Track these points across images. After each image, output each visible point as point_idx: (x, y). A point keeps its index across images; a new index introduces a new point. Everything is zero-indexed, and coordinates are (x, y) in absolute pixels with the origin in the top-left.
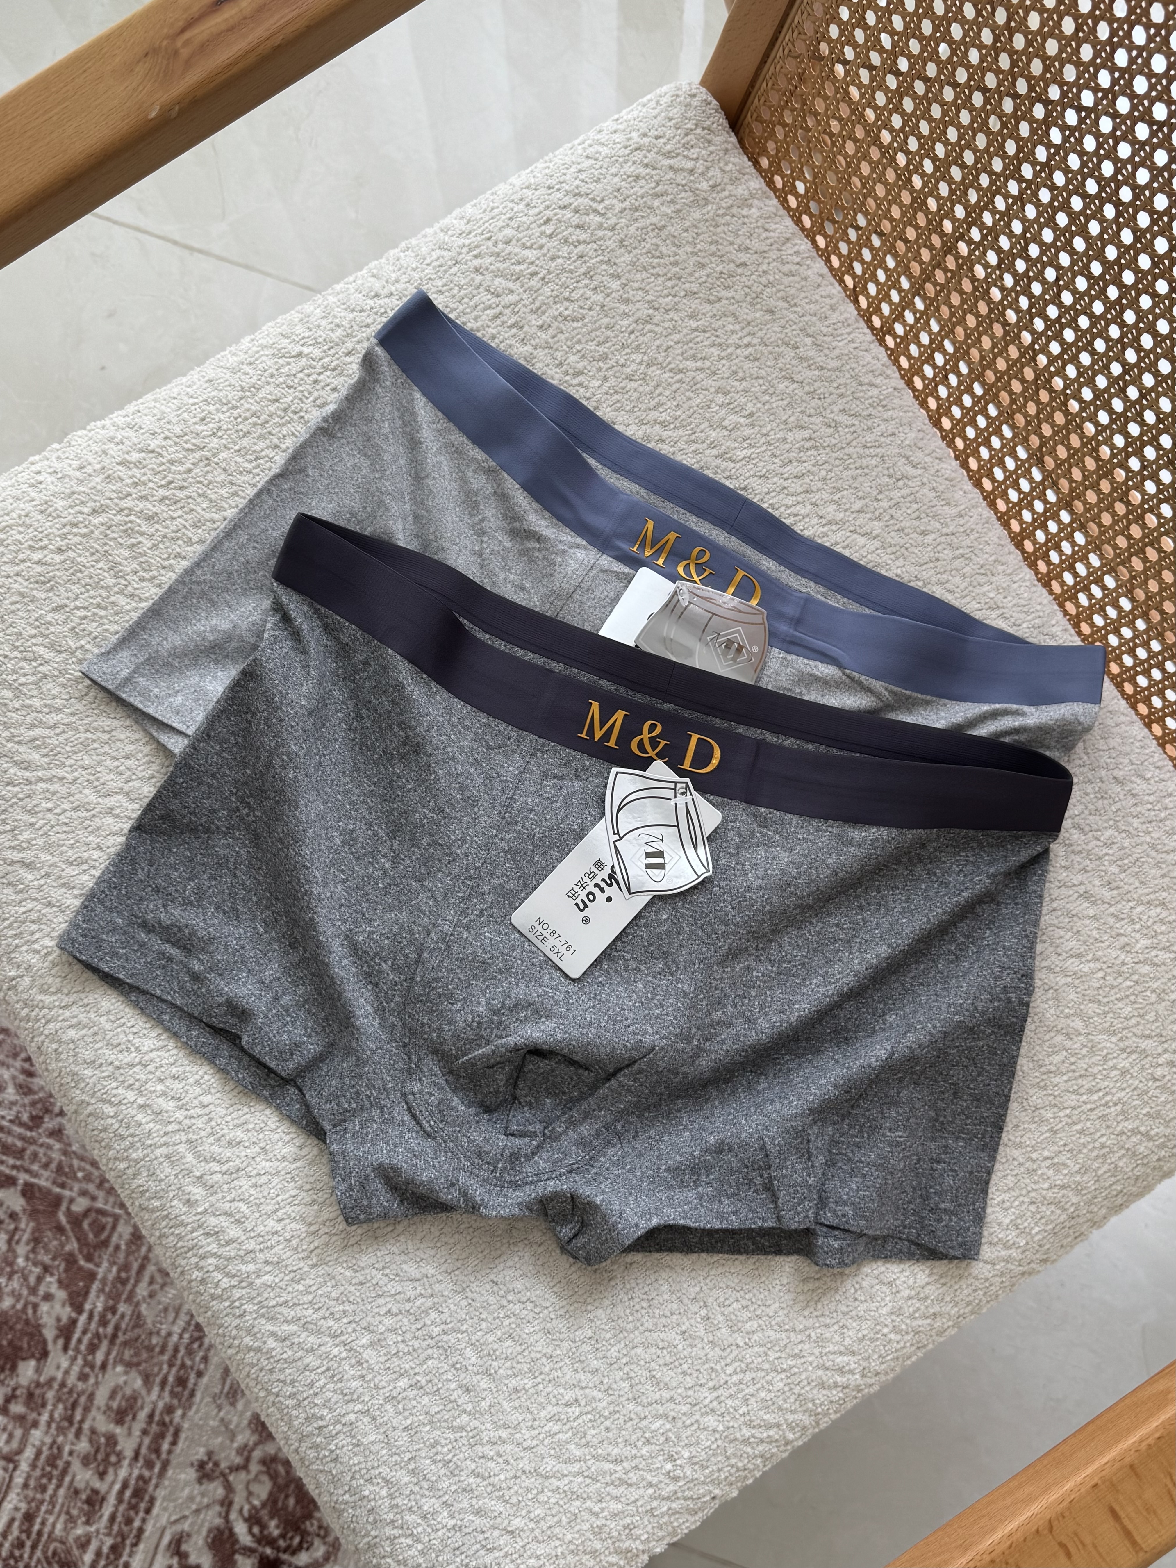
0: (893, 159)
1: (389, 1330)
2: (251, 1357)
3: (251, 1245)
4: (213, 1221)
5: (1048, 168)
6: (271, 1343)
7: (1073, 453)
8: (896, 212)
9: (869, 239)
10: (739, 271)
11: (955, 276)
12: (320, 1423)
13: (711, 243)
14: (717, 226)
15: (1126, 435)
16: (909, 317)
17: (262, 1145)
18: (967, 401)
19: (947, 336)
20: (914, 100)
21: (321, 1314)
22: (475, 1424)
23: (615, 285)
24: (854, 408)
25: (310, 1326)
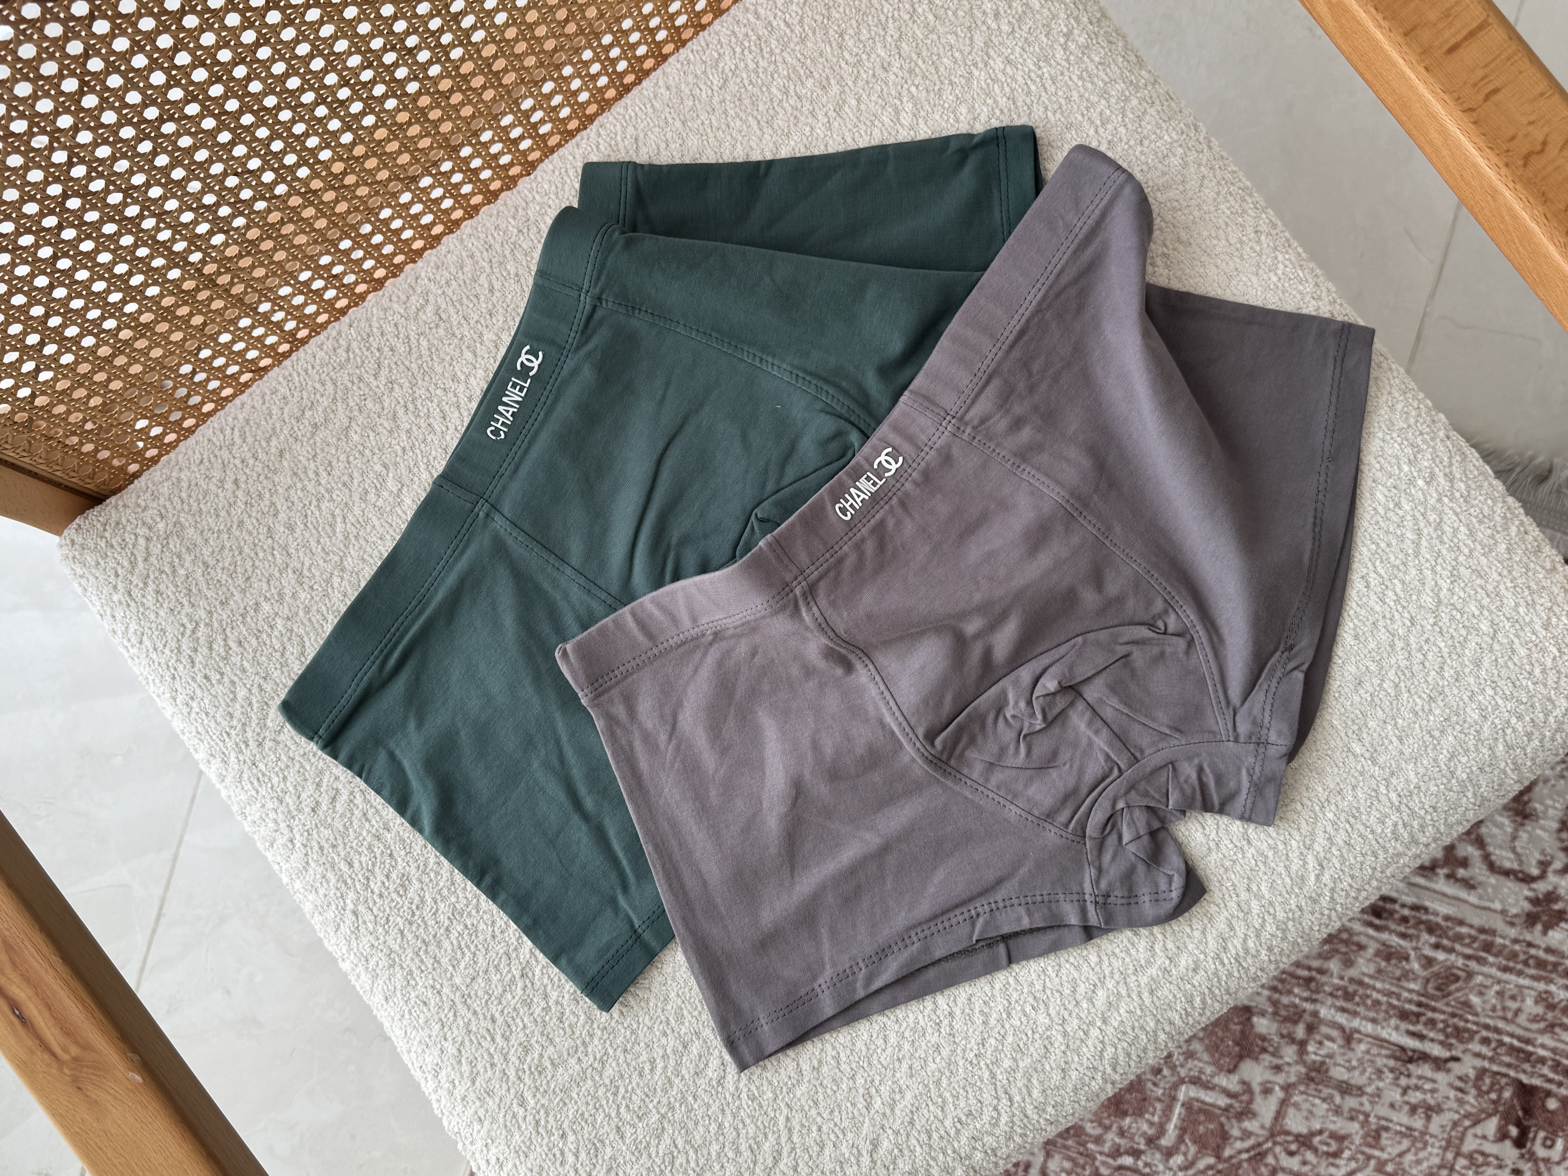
0: (126, 342)
2: (1340, 897)
5: (128, 191)
7: (404, 148)
8: (177, 336)
9: (204, 361)
10: (243, 486)
11: (236, 274)
13: (218, 516)
14: (201, 512)
15: (385, 96)
16: (279, 316)
18: (358, 254)
19: (295, 278)
20: (67, 326)
22: (1391, 674)
23: (266, 607)
24: (371, 366)
25: (1308, 842)
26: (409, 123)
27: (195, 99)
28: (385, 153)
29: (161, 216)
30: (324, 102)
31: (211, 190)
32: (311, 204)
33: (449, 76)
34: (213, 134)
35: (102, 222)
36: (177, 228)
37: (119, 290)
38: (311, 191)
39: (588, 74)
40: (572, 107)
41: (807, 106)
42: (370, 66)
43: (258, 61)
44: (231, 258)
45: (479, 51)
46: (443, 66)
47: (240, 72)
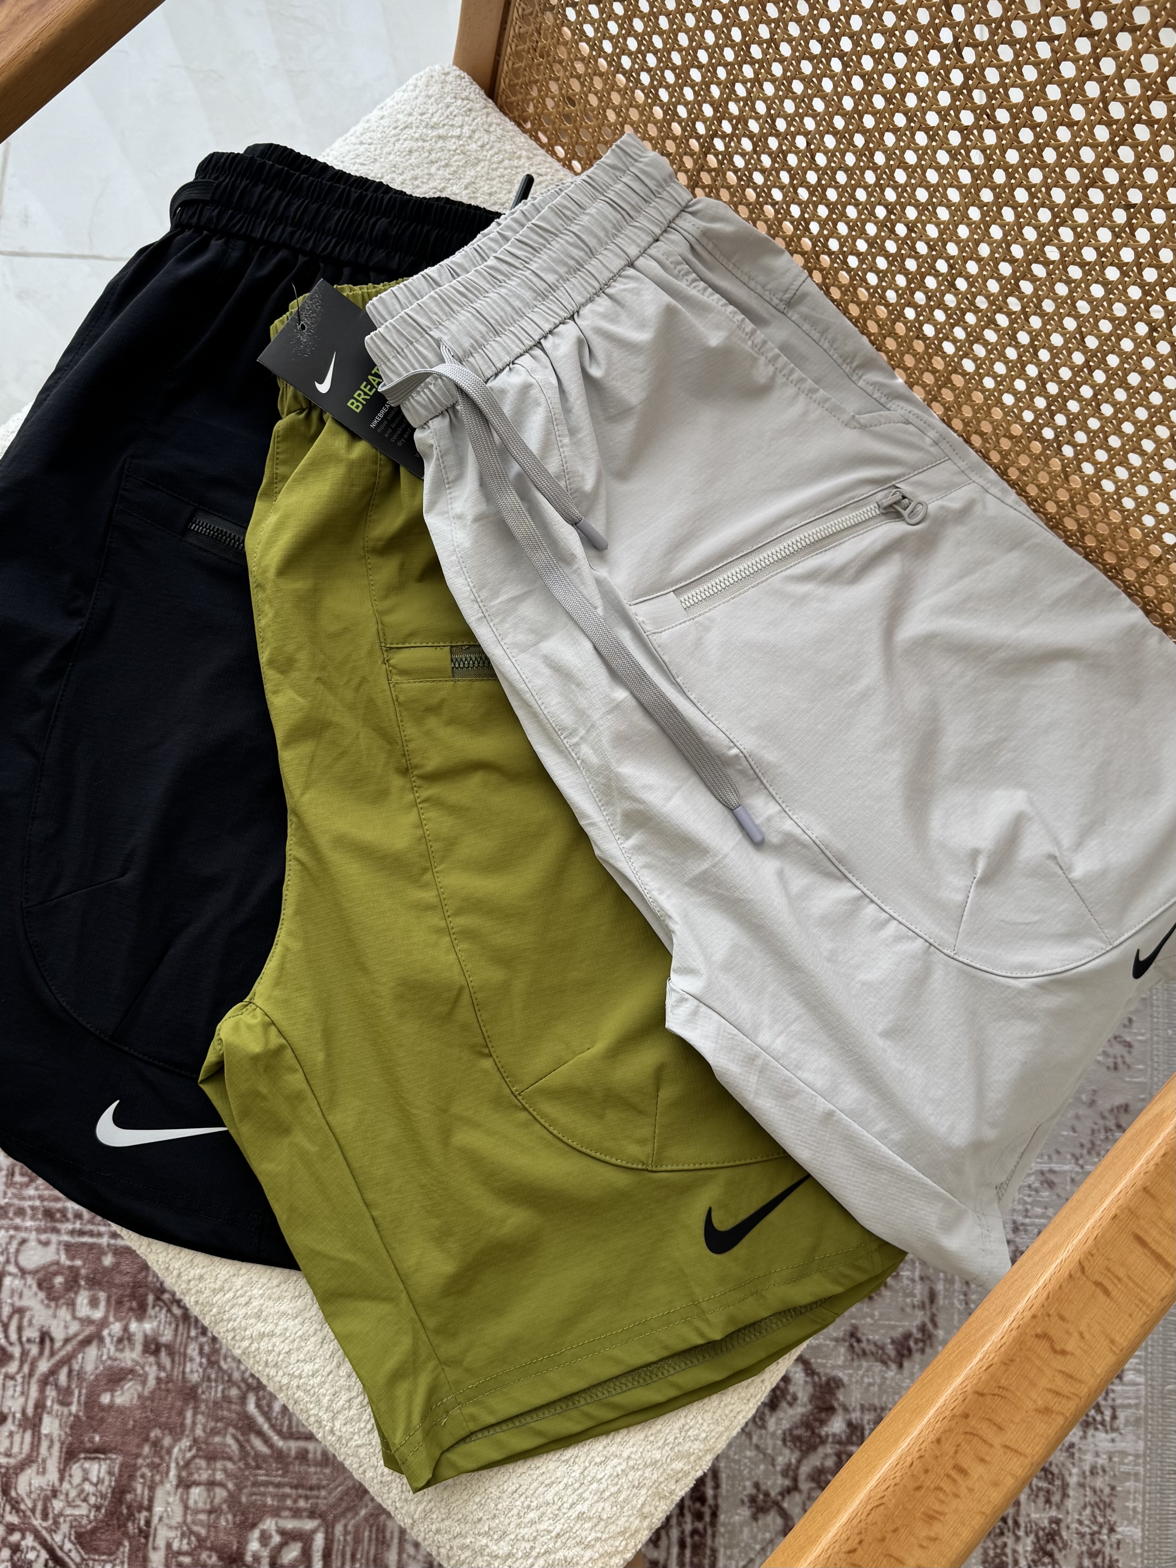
0: (638, 80)
5: (773, 42)
7: (864, 307)
8: (653, 131)
15: (907, 273)
20: (642, 19)
26: (887, 305)
27: (867, 83)
28: (855, 289)
29: (757, 81)
30: (890, 212)
31: (789, 124)
32: (796, 228)
33: (938, 332)
34: (840, 110)
35: (741, 25)
36: (749, 101)
37: (684, 60)
38: (808, 224)
42: (931, 248)
43: (913, 135)
44: (731, 162)
45: (966, 355)
46: (946, 322)
47: (900, 120)
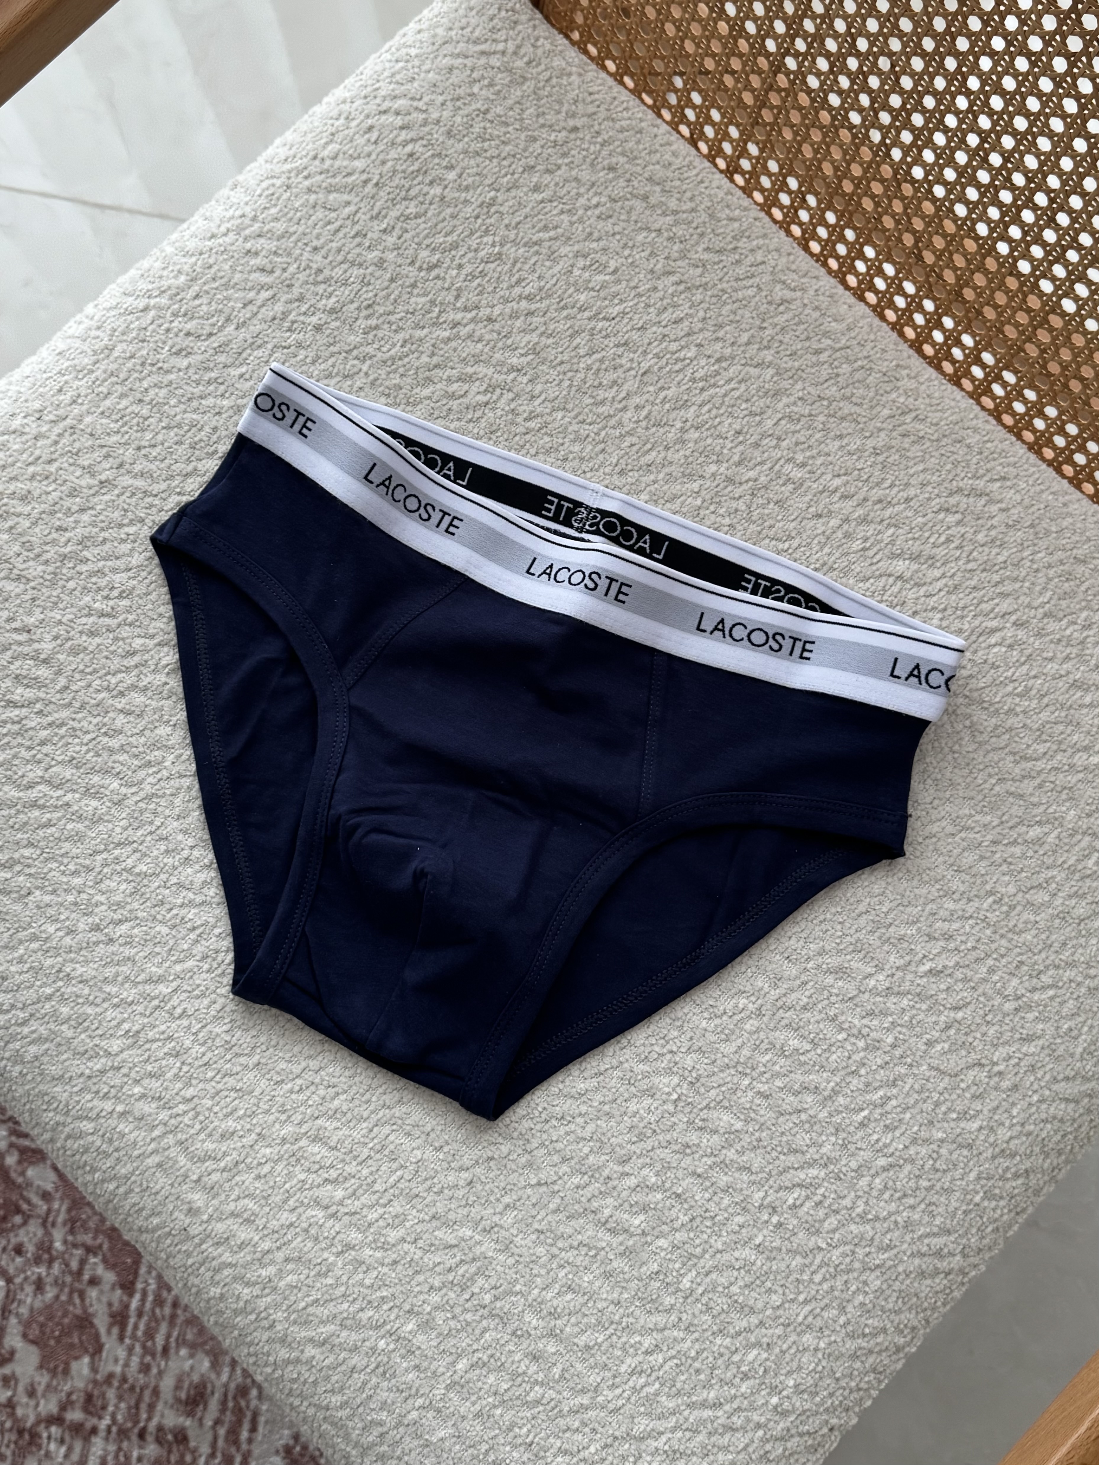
1: (436, 1308)
2: (290, 1372)
3: (266, 1245)
4: (220, 1227)
6: (310, 1351)
7: (950, 240)
8: (716, 46)
10: (573, 136)
11: (790, 93)
12: (380, 1429)
13: (538, 116)
14: (539, 99)
15: (1000, 205)
17: (258, 1130)
21: (357, 1306)
22: (551, 1393)
23: (452, 175)
24: (718, 245)
25: (349, 1322)
39: (1064, 423)
40: (1027, 413)
41: (1075, 651)
44: (805, 83)
